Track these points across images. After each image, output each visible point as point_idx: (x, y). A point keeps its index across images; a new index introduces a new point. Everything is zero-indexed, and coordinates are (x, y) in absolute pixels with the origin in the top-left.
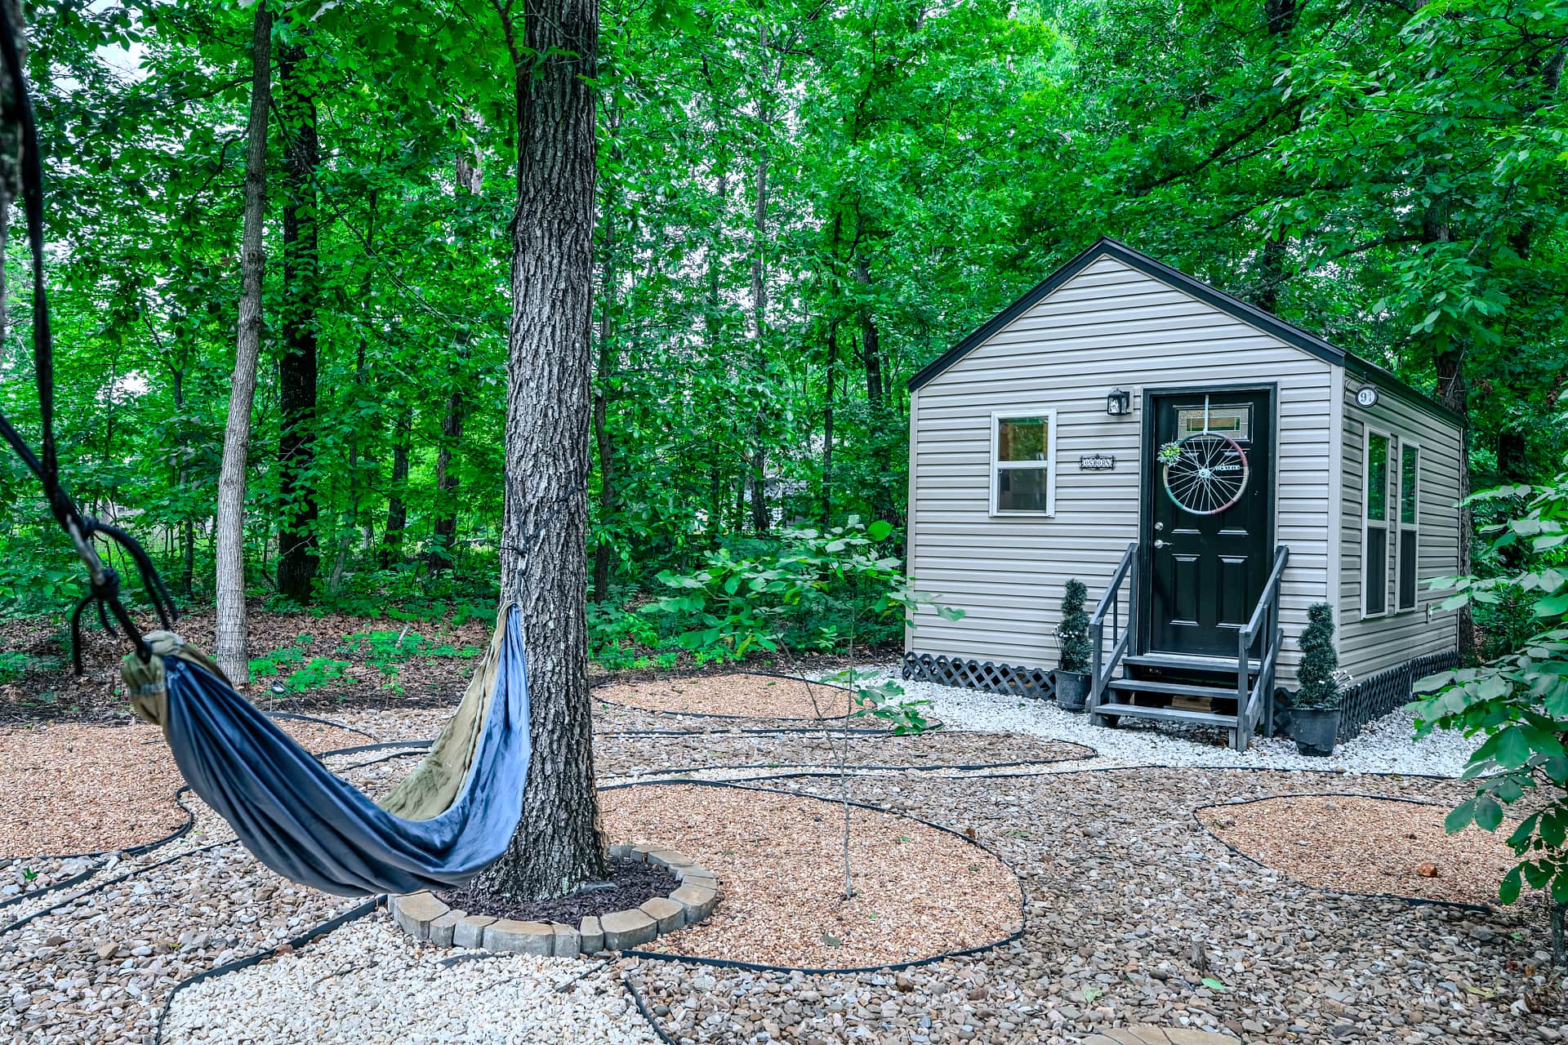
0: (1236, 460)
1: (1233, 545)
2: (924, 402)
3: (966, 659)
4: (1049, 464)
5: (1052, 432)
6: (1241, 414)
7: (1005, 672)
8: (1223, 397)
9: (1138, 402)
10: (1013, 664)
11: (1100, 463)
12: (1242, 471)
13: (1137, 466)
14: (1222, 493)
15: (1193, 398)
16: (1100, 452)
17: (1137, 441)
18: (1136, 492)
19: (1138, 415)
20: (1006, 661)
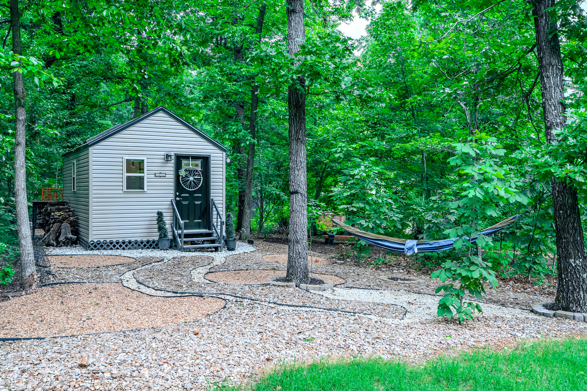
0: (199, 175)
1: (198, 199)
2: (94, 151)
3: (114, 240)
4: (145, 175)
5: (146, 164)
6: (199, 162)
7: (130, 243)
8: (195, 158)
9: (173, 157)
10: (133, 240)
11: (161, 175)
12: (200, 179)
13: (172, 176)
14: (196, 184)
15: (187, 157)
16: (161, 172)
17: (172, 169)
18: (173, 184)
19: (173, 161)
20: (130, 239)
